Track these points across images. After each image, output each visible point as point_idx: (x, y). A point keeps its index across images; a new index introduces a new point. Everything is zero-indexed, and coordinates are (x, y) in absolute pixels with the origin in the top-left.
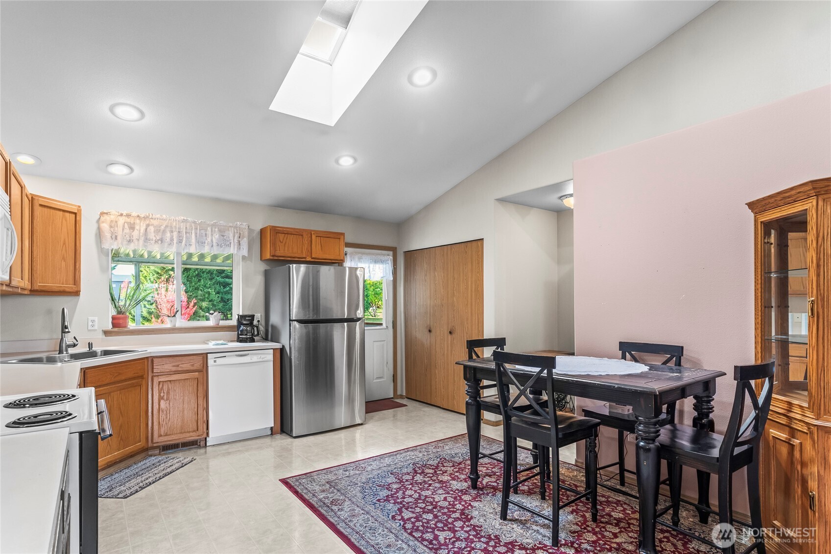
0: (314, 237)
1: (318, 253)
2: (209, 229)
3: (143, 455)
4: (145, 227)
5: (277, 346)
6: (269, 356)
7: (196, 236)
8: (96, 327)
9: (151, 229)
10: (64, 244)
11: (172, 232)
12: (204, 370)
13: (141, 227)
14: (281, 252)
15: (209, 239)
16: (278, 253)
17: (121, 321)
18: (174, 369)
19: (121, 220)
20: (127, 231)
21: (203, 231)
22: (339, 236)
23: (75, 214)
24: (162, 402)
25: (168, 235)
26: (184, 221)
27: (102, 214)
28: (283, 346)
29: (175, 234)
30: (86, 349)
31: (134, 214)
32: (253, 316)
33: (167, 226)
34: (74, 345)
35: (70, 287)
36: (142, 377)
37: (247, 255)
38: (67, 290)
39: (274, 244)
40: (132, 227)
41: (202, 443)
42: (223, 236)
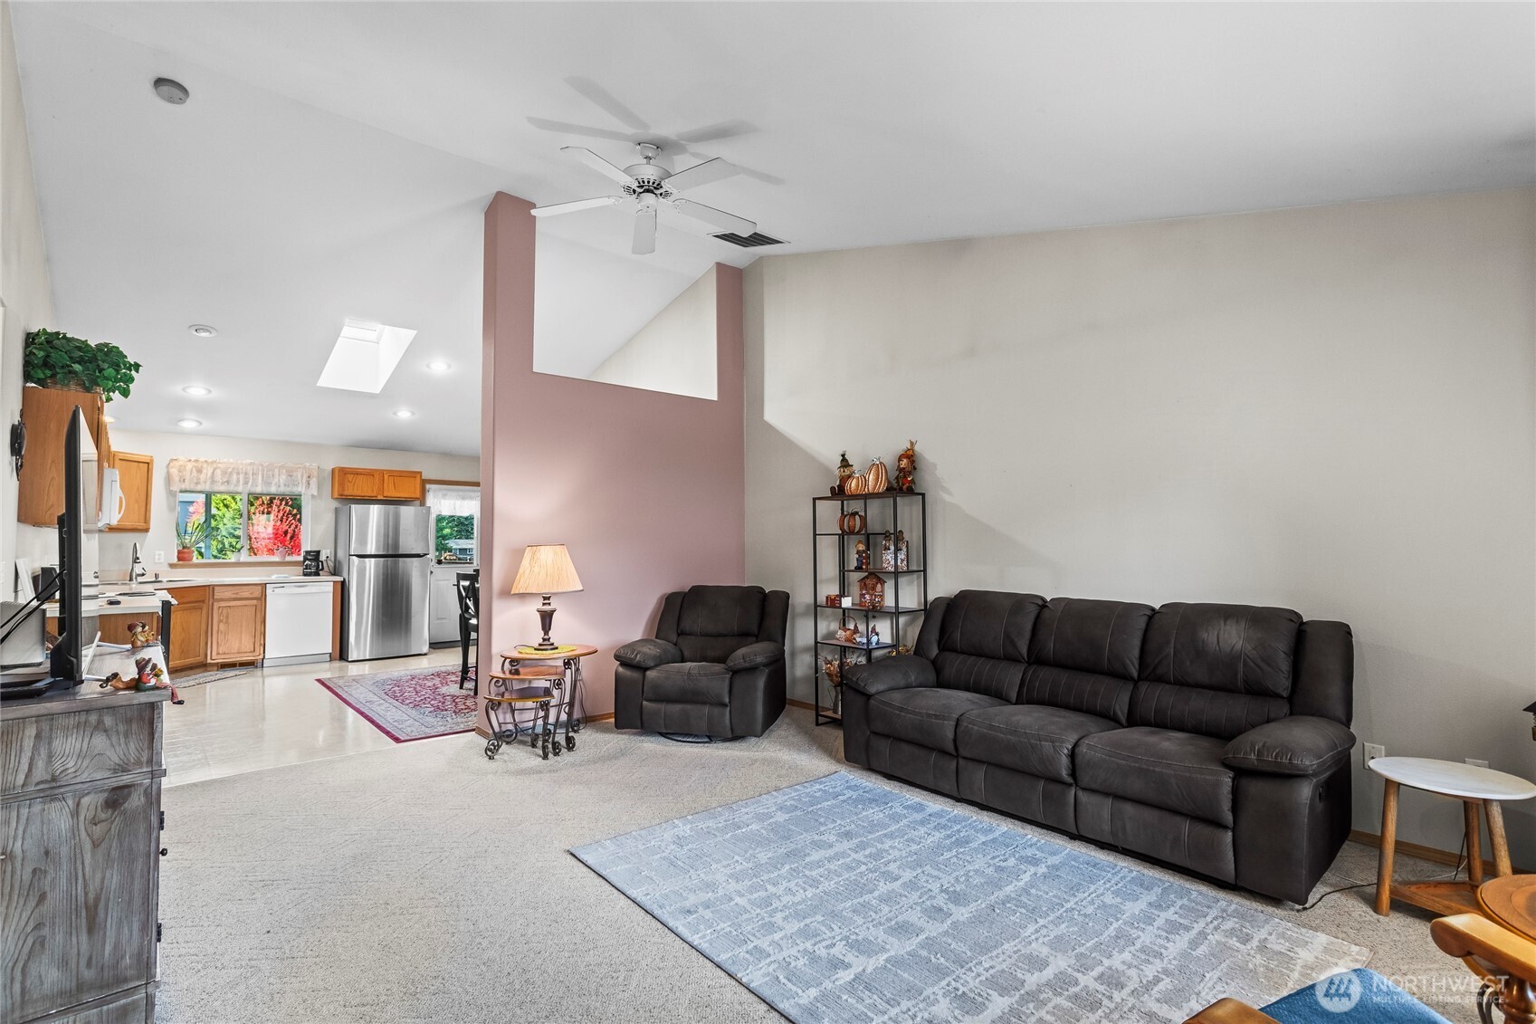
0: (386, 476)
1: (391, 493)
2: (277, 470)
3: (201, 670)
4: (211, 471)
5: (339, 579)
6: (330, 587)
7: (263, 477)
8: (162, 561)
9: (218, 472)
10: (138, 489)
11: (238, 474)
12: (263, 598)
13: (208, 471)
14: (349, 491)
15: (276, 480)
16: (346, 493)
17: (186, 556)
18: (234, 596)
19: (189, 466)
20: (195, 473)
21: (270, 473)
22: (414, 475)
23: (148, 463)
24: (221, 625)
25: (235, 477)
26: (251, 464)
27: (172, 460)
28: (344, 579)
29: (241, 476)
30: (154, 579)
31: (202, 459)
32: (318, 553)
33: (234, 469)
34: (143, 575)
35: (142, 525)
36: (203, 601)
37: (316, 494)
38: (139, 528)
39: (342, 485)
40: (199, 471)
41: (259, 665)
42: (291, 476)
